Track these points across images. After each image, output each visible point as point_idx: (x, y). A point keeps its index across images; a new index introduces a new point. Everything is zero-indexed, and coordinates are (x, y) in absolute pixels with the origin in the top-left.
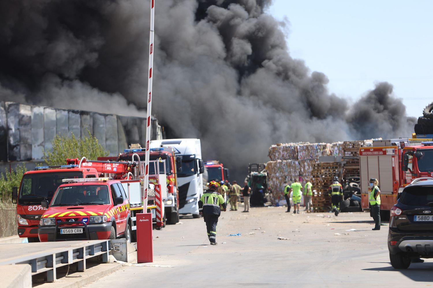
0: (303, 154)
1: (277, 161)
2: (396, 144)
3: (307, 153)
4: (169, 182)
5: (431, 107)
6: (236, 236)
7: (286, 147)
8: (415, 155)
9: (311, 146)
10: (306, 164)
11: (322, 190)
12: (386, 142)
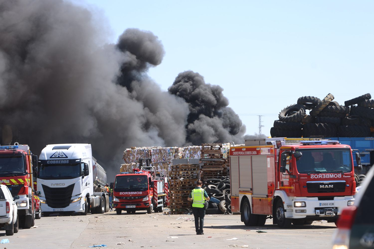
0: (156, 157)
1: (131, 163)
2: (271, 142)
3: (160, 156)
4: (24, 183)
5: (287, 110)
6: (101, 247)
7: (140, 151)
8: (294, 155)
9: (164, 150)
10: (159, 166)
11: (180, 191)
12: (261, 141)
